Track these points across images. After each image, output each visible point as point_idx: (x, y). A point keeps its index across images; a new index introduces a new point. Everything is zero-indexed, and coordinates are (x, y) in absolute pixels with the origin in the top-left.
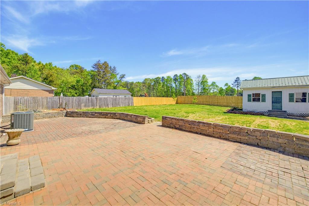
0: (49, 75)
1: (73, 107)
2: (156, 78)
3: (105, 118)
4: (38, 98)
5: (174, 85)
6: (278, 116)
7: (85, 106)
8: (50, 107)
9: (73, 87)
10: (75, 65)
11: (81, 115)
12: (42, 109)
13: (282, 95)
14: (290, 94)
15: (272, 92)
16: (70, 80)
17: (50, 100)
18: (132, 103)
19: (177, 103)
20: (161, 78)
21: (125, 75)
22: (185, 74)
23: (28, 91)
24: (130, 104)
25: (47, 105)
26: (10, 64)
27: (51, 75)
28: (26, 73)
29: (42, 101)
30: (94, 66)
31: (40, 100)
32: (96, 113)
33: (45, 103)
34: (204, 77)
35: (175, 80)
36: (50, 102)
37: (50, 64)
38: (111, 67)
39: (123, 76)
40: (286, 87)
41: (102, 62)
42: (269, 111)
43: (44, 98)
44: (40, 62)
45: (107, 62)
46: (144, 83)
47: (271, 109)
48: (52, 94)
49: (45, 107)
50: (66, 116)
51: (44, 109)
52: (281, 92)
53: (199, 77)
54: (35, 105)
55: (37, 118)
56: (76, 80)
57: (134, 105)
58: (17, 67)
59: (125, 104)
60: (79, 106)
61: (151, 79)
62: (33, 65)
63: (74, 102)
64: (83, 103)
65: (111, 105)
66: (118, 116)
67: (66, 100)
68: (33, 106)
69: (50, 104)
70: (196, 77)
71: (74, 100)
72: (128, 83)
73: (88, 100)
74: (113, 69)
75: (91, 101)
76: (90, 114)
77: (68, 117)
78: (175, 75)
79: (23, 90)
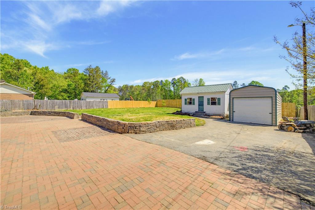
0: (40, 80)
1: (47, 109)
2: (155, 82)
3: (58, 116)
4: (15, 101)
5: (172, 89)
6: (198, 116)
7: (59, 108)
8: (26, 108)
9: (65, 91)
10: (73, 69)
11: (41, 113)
12: (18, 109)
13: (203, 99)
14: (208, 98)
15: (199, 97)
16: (61, 84)
17: (26, 102)
18: (107, 106)
19: (156, 106)
20: (160, 81)
21: (115, 79)
22: (182, 77)
23: (10, 95)
24: (105, 107)
25: (23, 107)
26: (3, 69)
27: (42, 80)
28: (18, 78)
29: (18, 104)
30: (85, 71)
31: (17, 103)
32: (52, 112)
33: (21, 105)
34: (201, 80)
35: (174, 84)
36: (26, 104)
37: (47, 68)
38: (103, 71)
39: (113, 81)
40: (205, 93)
41: (94, 67)
42: (196, 112)
43: (20, 101)
44: (36, 66)
45: (99, 67)
46: (143, 86)
47: (197, 111)
48: (32, 98)
49: (21, 108)
50: (31, 114)
51: (20, 109)
52: (203, 97)
53: (196, 81)
54: (12, 107)
55: (6, 115)
56: (67, 84)
57: (109, 108)
58: (10, 72)
59: (99, 107)
60: (53, 107)
61: (150, 83)
62: (25, 70)
63: (48, 104)
64: (57, 105)
65: (85, 107)
66: (67, 115)
67: (41, 103)
68: (11, 107)
69: (26, 106)
70: (194, 81)
71: (48, 103)
72: (128, 87)
73: (61, 103)
74: (105, 72)
75: (65, 103)
76: (47, 113)
77: (33, 115)
78: (173, 79)
79: (5, 95)
